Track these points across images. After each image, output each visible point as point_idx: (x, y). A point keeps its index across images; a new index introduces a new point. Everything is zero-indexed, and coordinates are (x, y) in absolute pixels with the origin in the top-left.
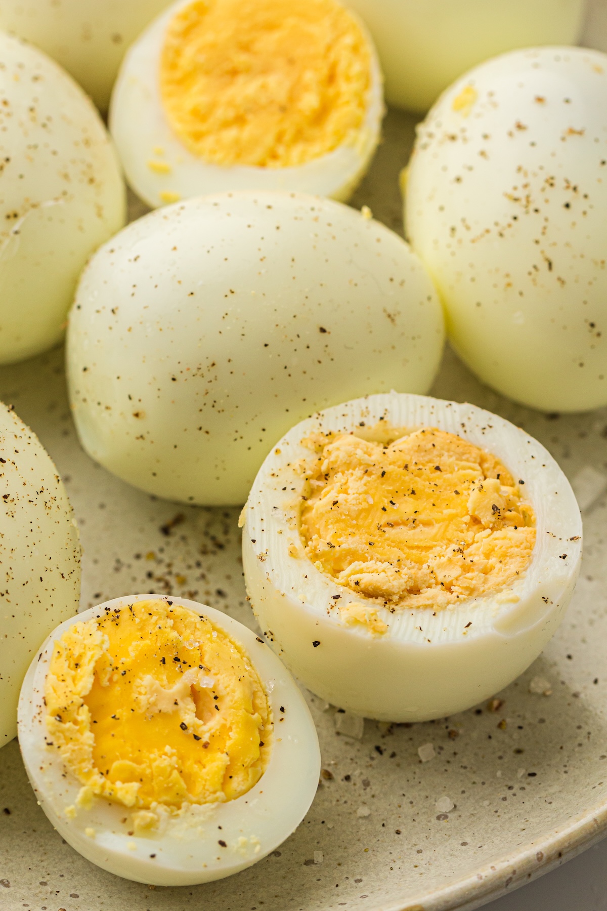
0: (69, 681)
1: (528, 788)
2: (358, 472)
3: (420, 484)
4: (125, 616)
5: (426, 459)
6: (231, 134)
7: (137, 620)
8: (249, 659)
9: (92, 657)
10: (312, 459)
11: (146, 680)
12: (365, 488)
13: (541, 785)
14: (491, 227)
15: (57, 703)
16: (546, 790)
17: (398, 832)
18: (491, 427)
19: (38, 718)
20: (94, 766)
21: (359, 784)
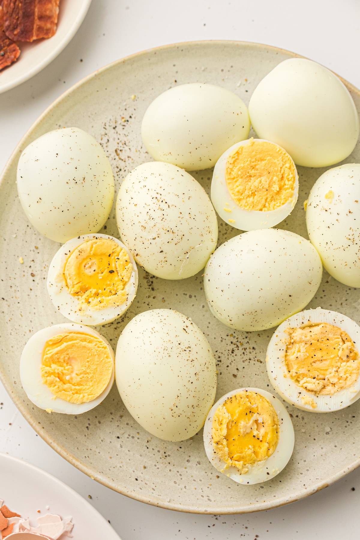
0: (219, 430)
1: (353, 422)
2: (303, 344)
3: (323, 346)
4: (234, 399)
5: (324, 336)
6: (251, 199)
7: (237, 401)
8: (271, 404)
9: (226, 422)
10: (288, 337)
11: (242, 423)
12: (306, 350)
13: (357, 422)
14: (341, 247)
15: (216, 439)
16: (358, 424)
17: (315, 439)
18: (343, 321)
19: (211, 443)
20: (229, 457)
21: (301, 418)
